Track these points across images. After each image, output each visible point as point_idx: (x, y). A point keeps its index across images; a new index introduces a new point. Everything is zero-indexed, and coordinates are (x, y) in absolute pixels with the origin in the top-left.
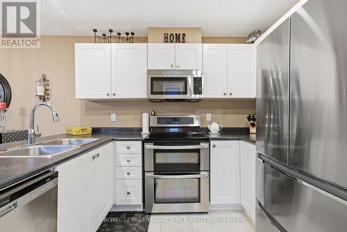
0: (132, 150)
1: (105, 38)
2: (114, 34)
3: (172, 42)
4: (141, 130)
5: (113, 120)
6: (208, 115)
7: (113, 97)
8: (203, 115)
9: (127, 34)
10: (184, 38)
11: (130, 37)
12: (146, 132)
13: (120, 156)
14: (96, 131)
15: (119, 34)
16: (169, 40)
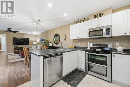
0: (82, 53)
1: (77, 22)
2: (79, 20)
3: (97, 17)
4: (87, 48)
5: (79, 44)
6: (117, 43)
7: (79, 38)
8: (114, 43)
9: (83, 19)
10: (102, 14)
11: (84, 20)
12: (88, 48)
13: (79, 55)
14: (75, 47)
15: (80, 20)
16: (96, 17)
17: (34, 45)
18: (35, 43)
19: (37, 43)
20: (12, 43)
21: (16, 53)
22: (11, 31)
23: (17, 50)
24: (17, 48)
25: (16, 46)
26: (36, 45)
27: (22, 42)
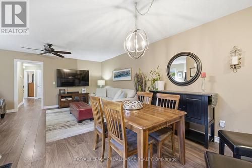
17: (99, 87)
18: (101, 83)
19: (106, 81)
20: (54, 83)
21: (63, 105)
22: (52, 51)
23: (64, 99)
24: (64, 93)
25: (62, 90)
26: (103, 87)
27: (71, 81)
